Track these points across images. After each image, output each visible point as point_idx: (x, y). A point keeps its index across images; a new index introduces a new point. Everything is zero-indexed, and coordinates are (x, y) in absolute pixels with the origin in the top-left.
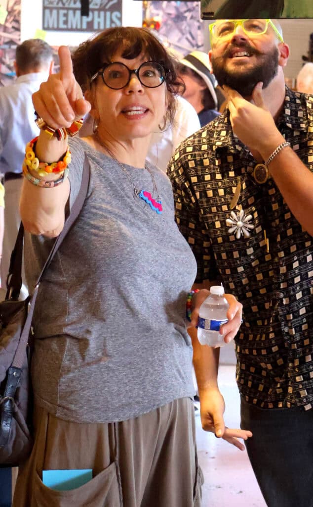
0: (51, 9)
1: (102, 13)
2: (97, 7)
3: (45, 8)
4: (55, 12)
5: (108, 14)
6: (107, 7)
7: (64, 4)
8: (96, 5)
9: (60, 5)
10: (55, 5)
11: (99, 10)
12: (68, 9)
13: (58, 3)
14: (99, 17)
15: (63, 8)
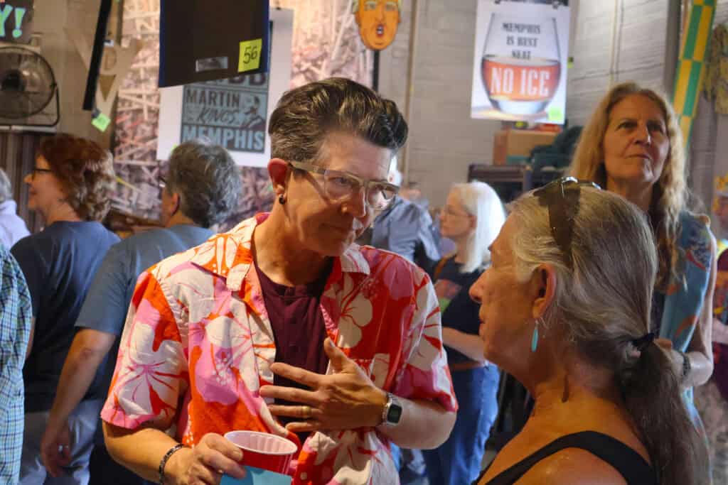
0: (190, 126)
1: (244, 132)
2: (239, 126)
3: (183, 124)
4: (194, 129)
5: (251, 133)
6: (251, 125)
7: (204, 121)
8: (238, 123)
9: (200, 122)
10: (195, 121)
11: (242, 129)
12: (208, 126)
13: (198, 120)
14: (241, 135)
15: (203, 125)
